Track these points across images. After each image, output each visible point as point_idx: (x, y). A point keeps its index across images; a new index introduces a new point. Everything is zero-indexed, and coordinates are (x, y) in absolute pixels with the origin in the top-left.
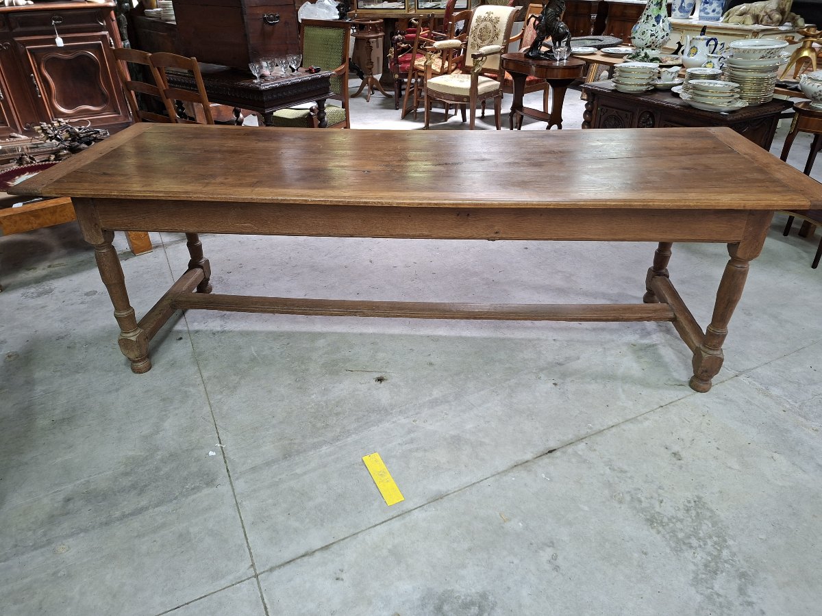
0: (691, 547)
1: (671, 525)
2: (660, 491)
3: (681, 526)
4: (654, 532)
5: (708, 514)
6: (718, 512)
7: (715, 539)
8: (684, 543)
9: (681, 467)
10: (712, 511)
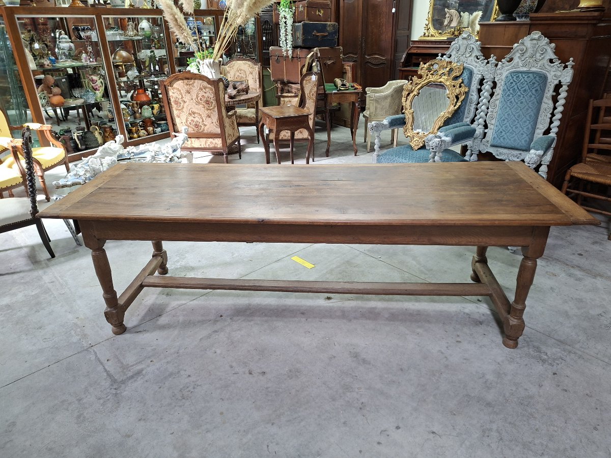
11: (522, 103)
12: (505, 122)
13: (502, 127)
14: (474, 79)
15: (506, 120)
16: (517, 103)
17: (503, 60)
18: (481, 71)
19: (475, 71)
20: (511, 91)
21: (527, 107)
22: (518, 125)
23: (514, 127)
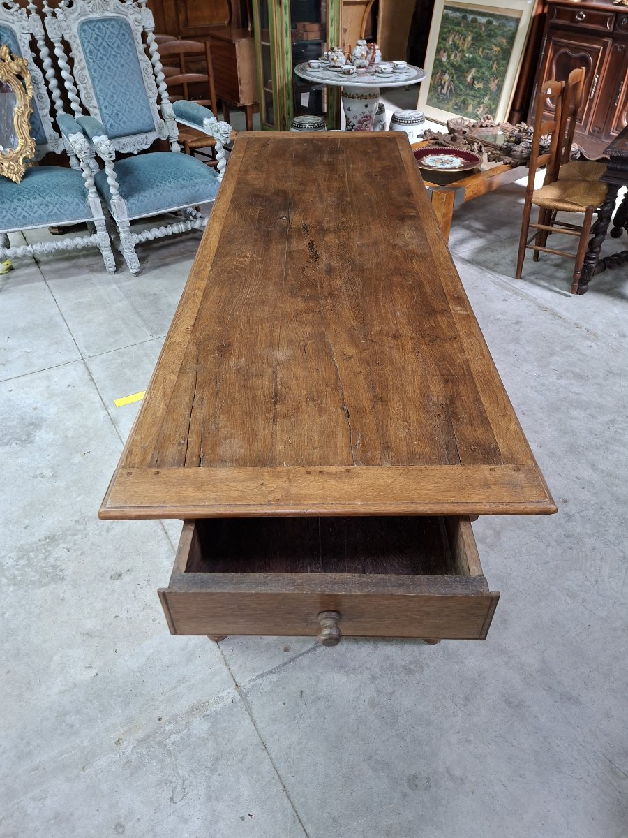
0: (19, 559)
1: (44, 551)
2: (79, 553)
3: (40, 557)
4: (42, 537)
5: (44, 581)
6: (43, 589)
7: (19, 578)
8: (24, 555)
9: (102, 575)
10: (46, 585)
11: (122, 66)
12: (115, 98)
13: (114, 107)
14: (21, 44)
15: (115, 96)
16: (117, 68)
17: (60, 5)
18: (27, 28)
19: (16, 28)
20: (102, 51)
21: (131, 71)
22: (132, 99)
23: (129, 103)
